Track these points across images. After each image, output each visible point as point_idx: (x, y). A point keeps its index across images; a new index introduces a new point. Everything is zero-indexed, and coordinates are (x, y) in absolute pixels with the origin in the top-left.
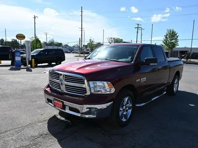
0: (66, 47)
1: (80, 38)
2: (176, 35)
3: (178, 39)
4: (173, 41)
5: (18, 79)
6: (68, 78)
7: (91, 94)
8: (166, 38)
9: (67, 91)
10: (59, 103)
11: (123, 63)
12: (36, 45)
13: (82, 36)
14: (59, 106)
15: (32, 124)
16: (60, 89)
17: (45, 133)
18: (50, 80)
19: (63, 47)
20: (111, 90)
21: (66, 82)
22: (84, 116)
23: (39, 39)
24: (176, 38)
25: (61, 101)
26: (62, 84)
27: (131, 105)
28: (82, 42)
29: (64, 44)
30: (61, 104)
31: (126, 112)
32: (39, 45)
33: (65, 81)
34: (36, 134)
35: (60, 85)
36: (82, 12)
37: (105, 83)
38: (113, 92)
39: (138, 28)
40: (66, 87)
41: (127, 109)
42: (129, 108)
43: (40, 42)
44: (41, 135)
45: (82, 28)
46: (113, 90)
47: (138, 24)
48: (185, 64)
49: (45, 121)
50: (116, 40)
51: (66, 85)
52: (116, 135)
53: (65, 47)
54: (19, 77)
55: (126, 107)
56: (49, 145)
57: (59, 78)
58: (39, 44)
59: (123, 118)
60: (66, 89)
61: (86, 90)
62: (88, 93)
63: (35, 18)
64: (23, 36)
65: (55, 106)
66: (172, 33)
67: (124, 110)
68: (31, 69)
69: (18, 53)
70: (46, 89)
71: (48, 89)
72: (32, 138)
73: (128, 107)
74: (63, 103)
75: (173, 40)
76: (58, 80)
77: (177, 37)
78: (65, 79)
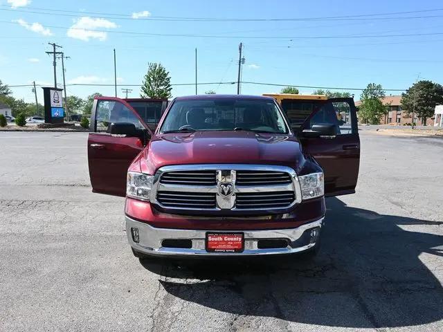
2: (166, 75)
3: (170, 84)
6: (244, 177)
8: (149, 80)
9: (238, 207)
10: (229, 239)
14: (228, 247)
24: (167, 83)
25: (237, 233)
26: (228, 193)
30: (238, 239)
33: (236, 184)
35: (213, 198)
39: (55, 53)
40: (238, 199)
47: (54, 45)
51: (238, 194)
60: (238, 203)
62: (297, 201)
74: (243, 235)
75: (162, 86)
77: (169, 79)
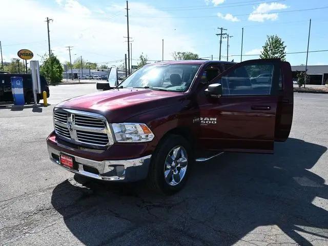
0: (105, 69)
1: (126, 55)
2: (282, 44)
3: (284, 52)
4: (276, 55)
5: (16, 125)
6: (80, 120)
7: (116, 143)
8: (266, 50)
9: (79, 140)
10: (68, 160)
11: (172, 93)
12: (52, 68)
13: (129, 51)
14: (68, 164)
15: (28, 195)
16: (70, 137)
17: (48, 207)
18: (56, 124)
19: (98, 70)
20: (147, 136)
21: (77, 126)
22: (107, 178)
23: (57, 58)
24: (282, 51)
25: (71, 157)
26: (71, 129)
27: (186, 160)
28: (129, 60)
29: (101, 66)
30: (71, 160)
31: (177, 172)
32: (57, 68)
33: (76, 124)
34: (32, 209)
35: (68, 131)
36: (127, 9)
37: (138, 125)
38: (151, 139)
39: (221, 34)
40: (78, 134)
41: (179, 165)
42: (183, 165)
43: (58, 62)
44: (40, 210)
45: (128, 38)
46: (151, 137)
47: (222, 29)
48: (297, 93)
49: (50, 188)
50: (187, 56)
51: (77, 131)
52: (159, 206)
53: (103, 71)
54: (18, 122)
55: (177, 164)
56: (50, 224)
57: (67, 119)
58: (57, 66)
59: (173, 180)
60: (78, 137)
61: (107, 138)
62: (111, 142)
63: (48, 21)
64: (29, 53)
65: (62, 165)
66: (276, 42)
67: (172, 168)
68: (41, 108)
69: (18, 82)
70: (50, 139)
71: (53, 139)
72: (25, 215)
73: (181, 163)
74: (73, 158)
75: (277, 53)
76: (66, 122)
77: (284, 48)
78: (76, 121)
